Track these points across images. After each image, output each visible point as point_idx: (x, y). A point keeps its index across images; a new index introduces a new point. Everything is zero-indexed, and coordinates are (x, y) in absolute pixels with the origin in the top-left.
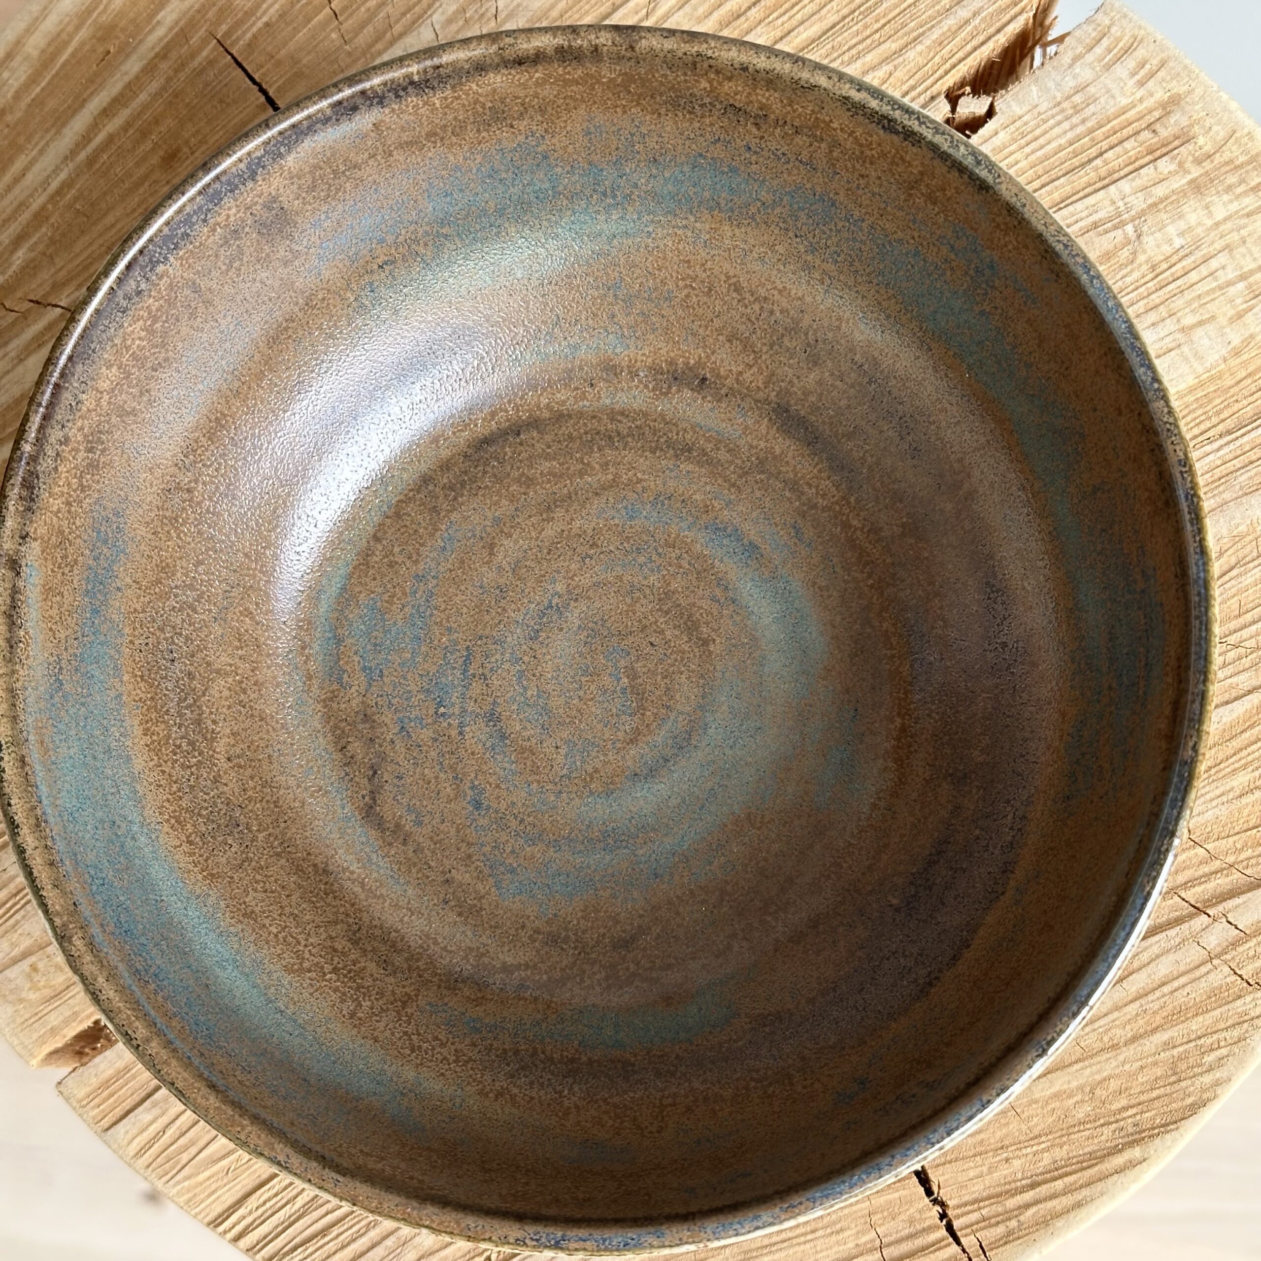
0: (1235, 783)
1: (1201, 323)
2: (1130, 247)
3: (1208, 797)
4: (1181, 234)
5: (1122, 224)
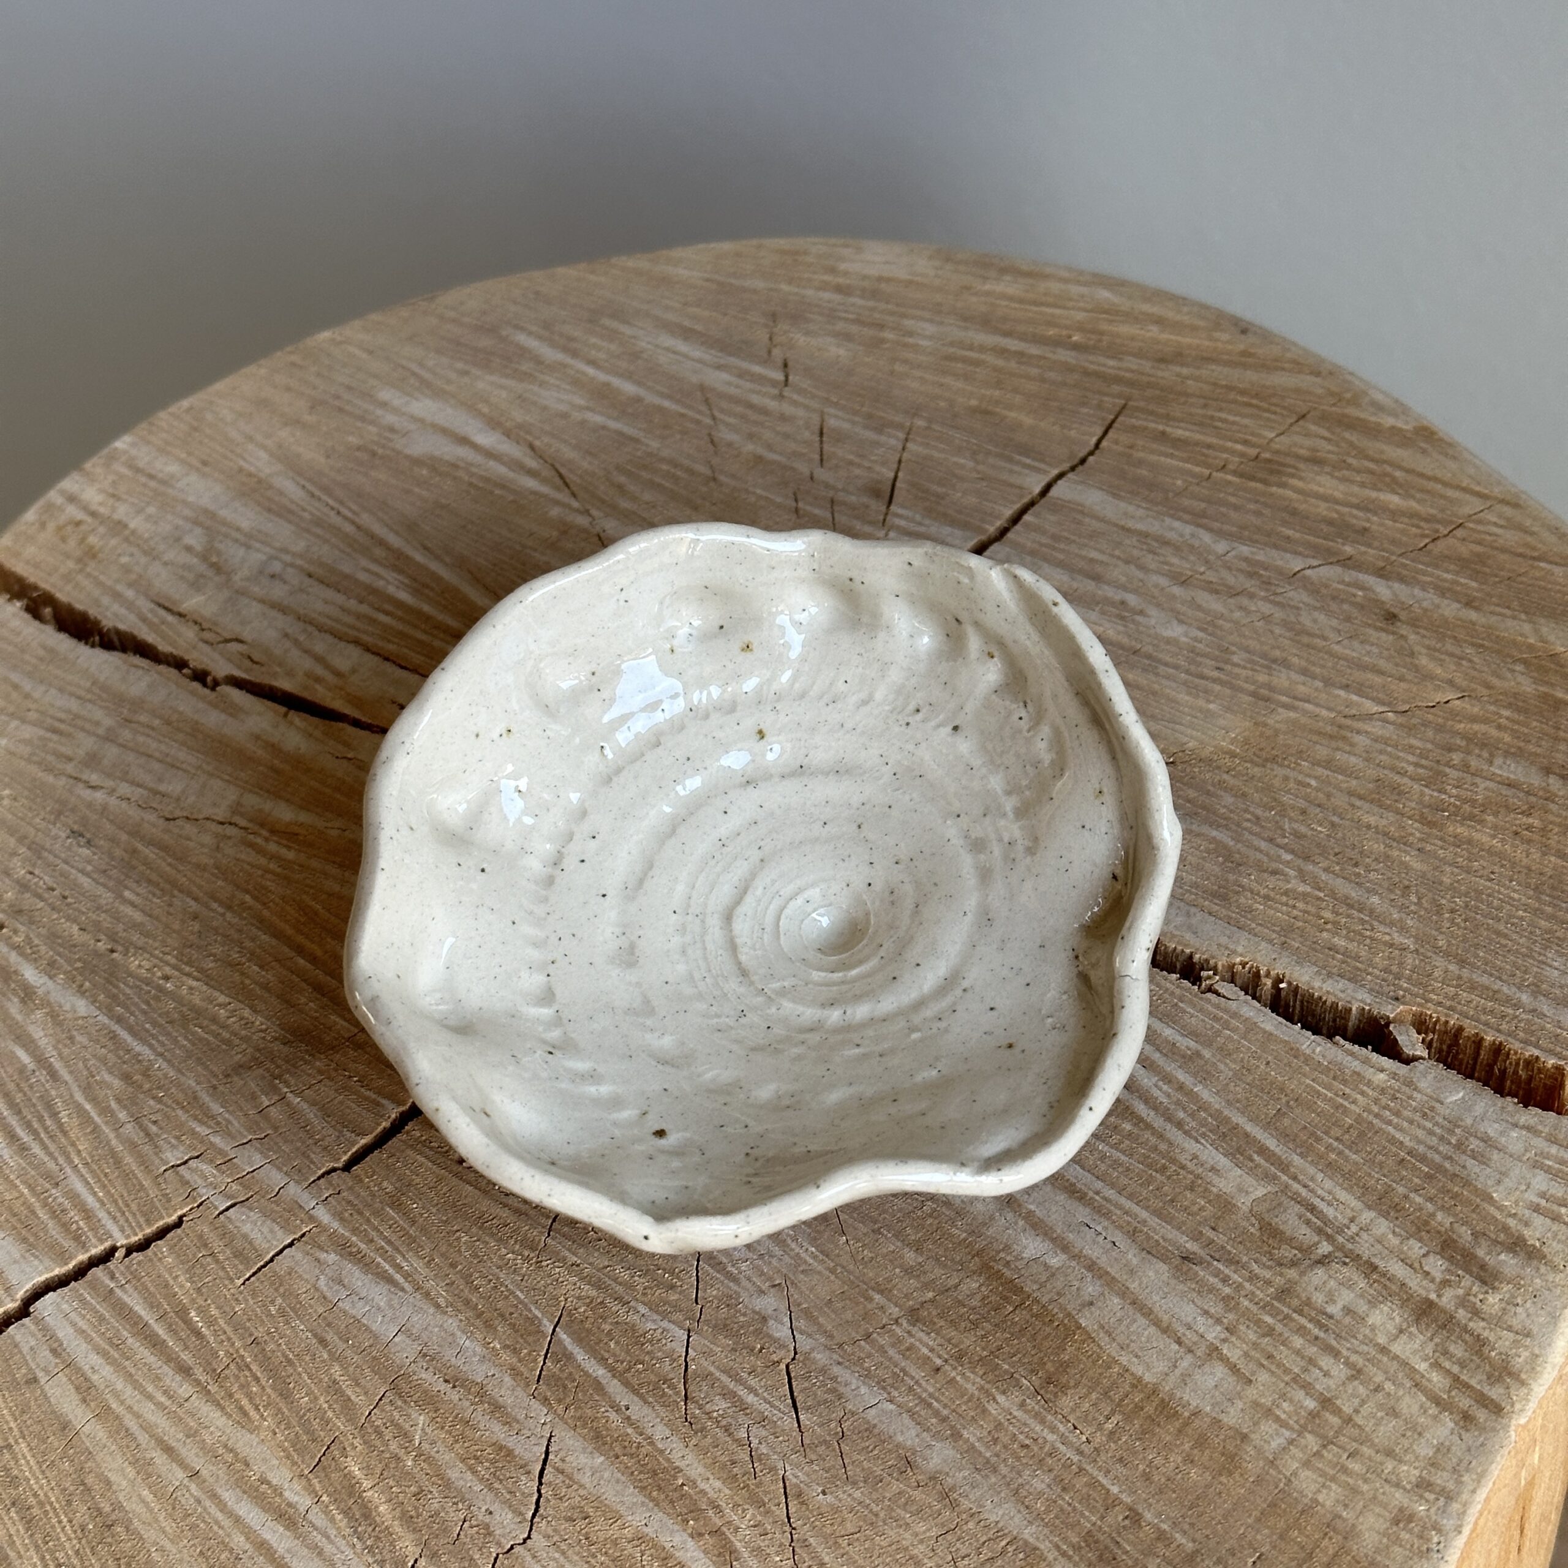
2: (1300, 1256)
4: (1348, 1311)
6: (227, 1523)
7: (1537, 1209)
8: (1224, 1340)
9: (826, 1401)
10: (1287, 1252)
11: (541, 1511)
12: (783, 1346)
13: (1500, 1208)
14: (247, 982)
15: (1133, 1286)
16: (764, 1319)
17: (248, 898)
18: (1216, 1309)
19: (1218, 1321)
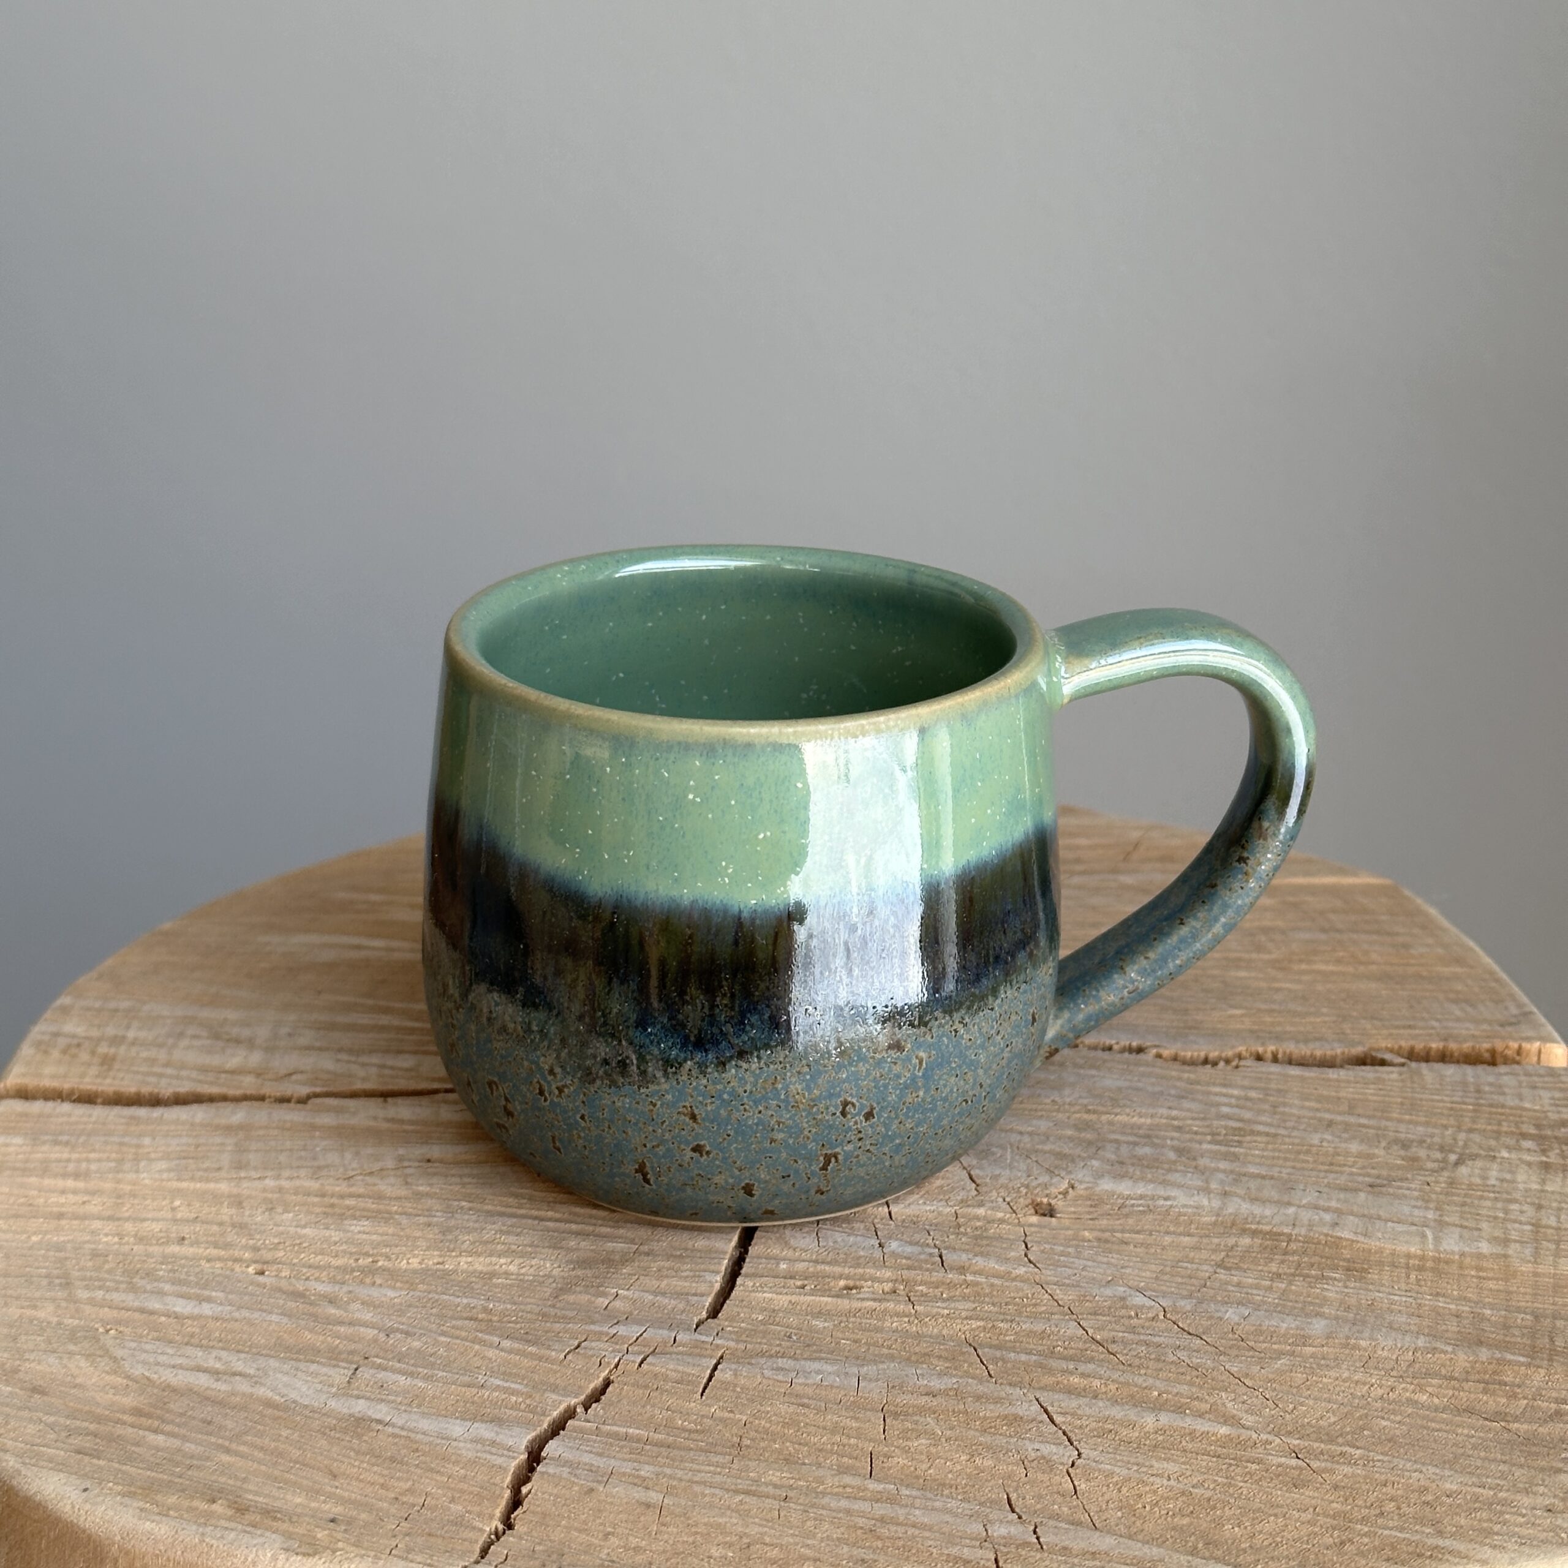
0: (1156, 1465)
1: (1461, 1226)
2: (1441, 1165)
3: (1118, 1458)
4: (1502, 1180)
5: (1451, 1151)
6: (841, 1515)
7: (1557, 1105)
8: (1441, 1216)
9: (1212, 1325)
10: (1430, 1165)
11: (1073, 1438)
12: (1151, 1307)
13: (1535, 1111)
14: (514, 1247)
15: (1355, 1208)
16: (1123, 1299)
17: (464, 1204)
18: (1420, 1203)
19: (1427, 1208)
